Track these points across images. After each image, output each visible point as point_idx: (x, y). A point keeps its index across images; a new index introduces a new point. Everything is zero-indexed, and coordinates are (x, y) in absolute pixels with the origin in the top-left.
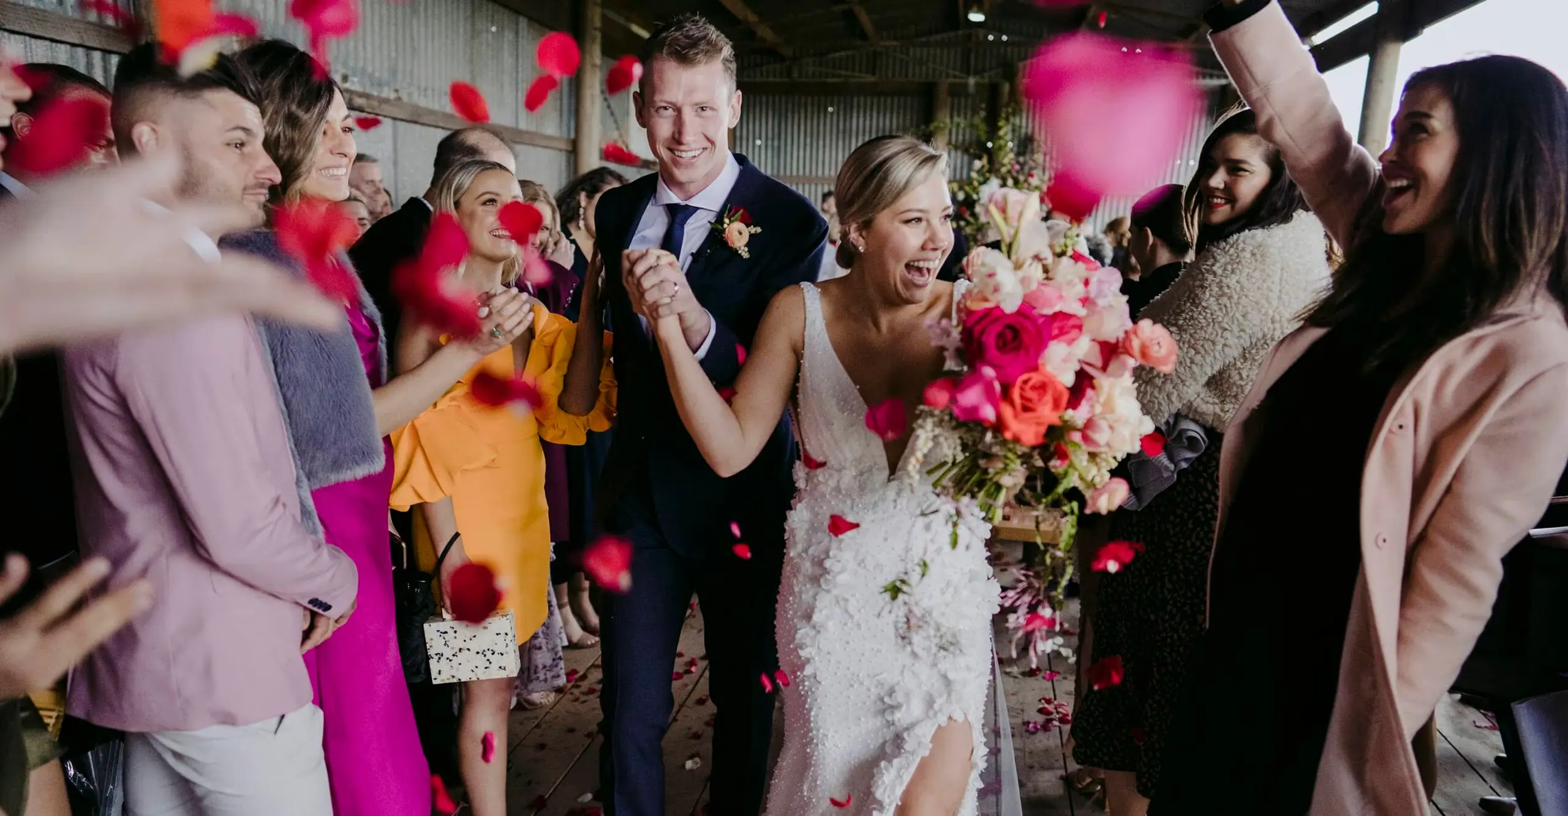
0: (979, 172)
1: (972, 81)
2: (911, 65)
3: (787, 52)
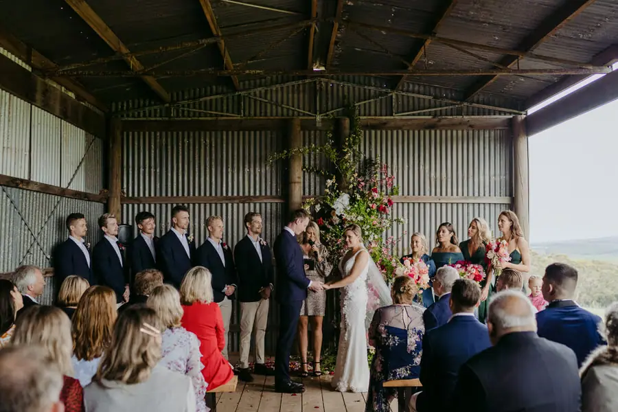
0: (332, 188)
1: (318, 118)
2: (269, 105)
3: (165, 95)
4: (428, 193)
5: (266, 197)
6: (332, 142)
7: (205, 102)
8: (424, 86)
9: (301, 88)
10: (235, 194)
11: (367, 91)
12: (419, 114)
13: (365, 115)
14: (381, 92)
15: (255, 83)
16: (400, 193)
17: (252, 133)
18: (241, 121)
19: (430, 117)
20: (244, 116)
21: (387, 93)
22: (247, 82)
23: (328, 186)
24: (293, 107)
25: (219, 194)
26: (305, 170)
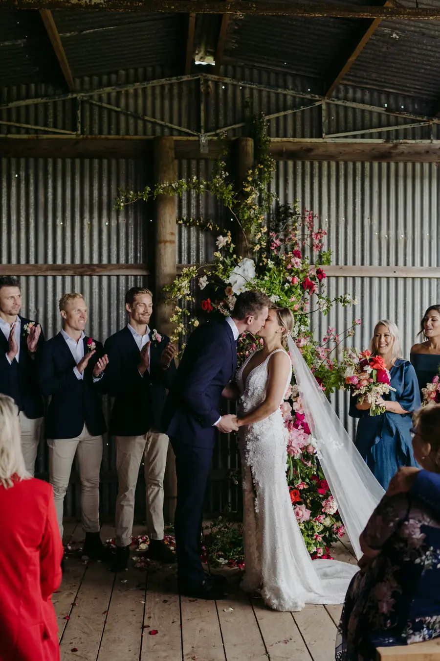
1: (204, 139)
4: (376, 261)
5: (119, 266)
6: (225, 174)
7: (18, 108)
8: (371, 91)
9: (175, 91)
10: (68, 261)
11: (281, 98)
12: (363, 136)
13: (278, 136)
14: (302, 99)
15: (100, 80)
16: (333, 263)
17: (96, 161)
18: (77, 142)
19: (380, 141)
20: (83, 133)
21: (312, 101)
22: (87, 79)
23: (220, 246)
24: (163, 120)
25: (41, 261)
26: (181, 222)
